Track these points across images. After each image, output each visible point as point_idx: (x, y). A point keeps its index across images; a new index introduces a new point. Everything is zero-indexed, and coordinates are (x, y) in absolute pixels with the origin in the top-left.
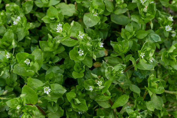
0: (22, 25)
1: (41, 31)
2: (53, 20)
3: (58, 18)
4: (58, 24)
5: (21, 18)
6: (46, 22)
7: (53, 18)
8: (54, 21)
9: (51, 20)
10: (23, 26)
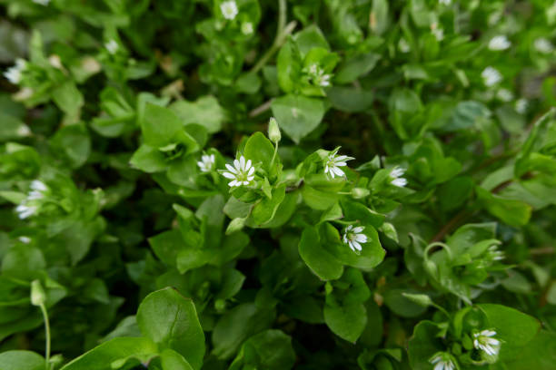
0: (60, 208)
1: (143, 202)
2: (173, 152)
3: (191, 138)
4: (201, 160)
5: (49, 184)
6: (150, 167)
7: (172, 147)
8: (178, 155)
9: (166, 155)
10: (68, 209)
